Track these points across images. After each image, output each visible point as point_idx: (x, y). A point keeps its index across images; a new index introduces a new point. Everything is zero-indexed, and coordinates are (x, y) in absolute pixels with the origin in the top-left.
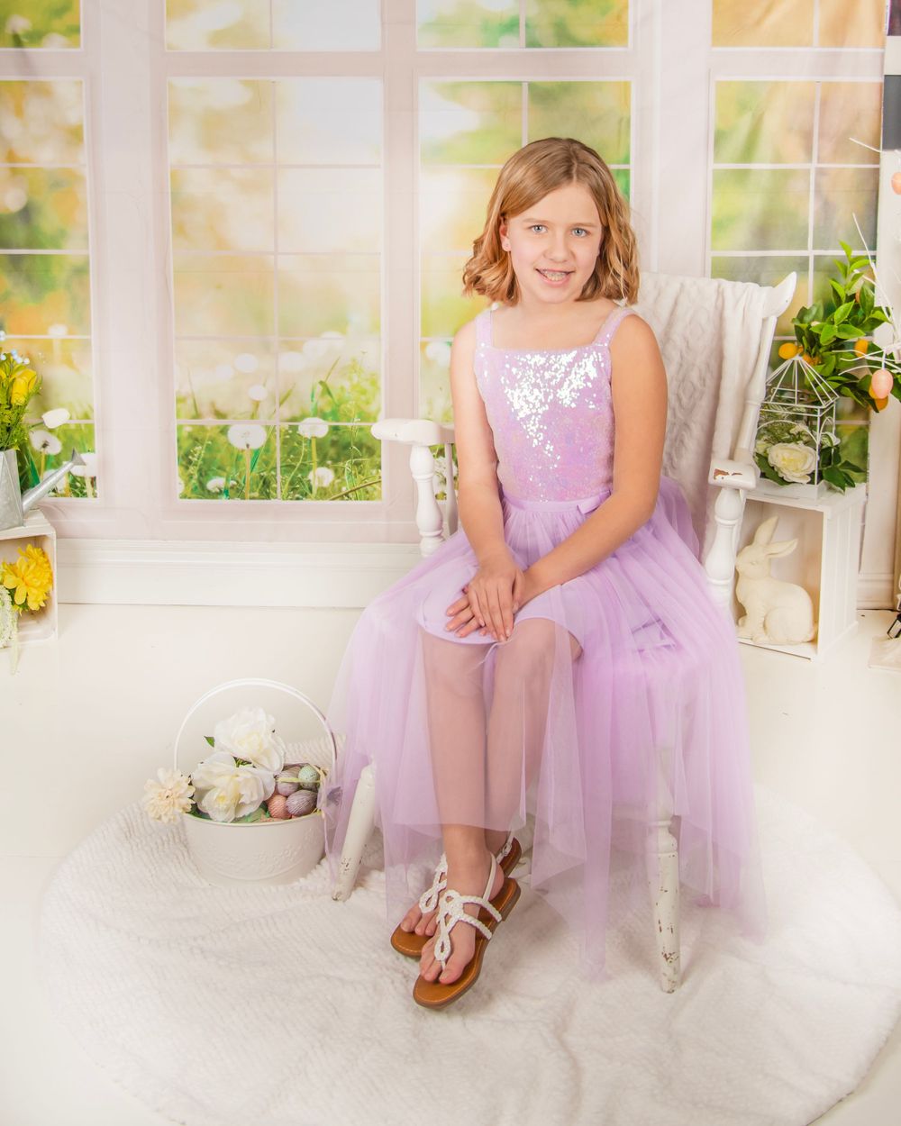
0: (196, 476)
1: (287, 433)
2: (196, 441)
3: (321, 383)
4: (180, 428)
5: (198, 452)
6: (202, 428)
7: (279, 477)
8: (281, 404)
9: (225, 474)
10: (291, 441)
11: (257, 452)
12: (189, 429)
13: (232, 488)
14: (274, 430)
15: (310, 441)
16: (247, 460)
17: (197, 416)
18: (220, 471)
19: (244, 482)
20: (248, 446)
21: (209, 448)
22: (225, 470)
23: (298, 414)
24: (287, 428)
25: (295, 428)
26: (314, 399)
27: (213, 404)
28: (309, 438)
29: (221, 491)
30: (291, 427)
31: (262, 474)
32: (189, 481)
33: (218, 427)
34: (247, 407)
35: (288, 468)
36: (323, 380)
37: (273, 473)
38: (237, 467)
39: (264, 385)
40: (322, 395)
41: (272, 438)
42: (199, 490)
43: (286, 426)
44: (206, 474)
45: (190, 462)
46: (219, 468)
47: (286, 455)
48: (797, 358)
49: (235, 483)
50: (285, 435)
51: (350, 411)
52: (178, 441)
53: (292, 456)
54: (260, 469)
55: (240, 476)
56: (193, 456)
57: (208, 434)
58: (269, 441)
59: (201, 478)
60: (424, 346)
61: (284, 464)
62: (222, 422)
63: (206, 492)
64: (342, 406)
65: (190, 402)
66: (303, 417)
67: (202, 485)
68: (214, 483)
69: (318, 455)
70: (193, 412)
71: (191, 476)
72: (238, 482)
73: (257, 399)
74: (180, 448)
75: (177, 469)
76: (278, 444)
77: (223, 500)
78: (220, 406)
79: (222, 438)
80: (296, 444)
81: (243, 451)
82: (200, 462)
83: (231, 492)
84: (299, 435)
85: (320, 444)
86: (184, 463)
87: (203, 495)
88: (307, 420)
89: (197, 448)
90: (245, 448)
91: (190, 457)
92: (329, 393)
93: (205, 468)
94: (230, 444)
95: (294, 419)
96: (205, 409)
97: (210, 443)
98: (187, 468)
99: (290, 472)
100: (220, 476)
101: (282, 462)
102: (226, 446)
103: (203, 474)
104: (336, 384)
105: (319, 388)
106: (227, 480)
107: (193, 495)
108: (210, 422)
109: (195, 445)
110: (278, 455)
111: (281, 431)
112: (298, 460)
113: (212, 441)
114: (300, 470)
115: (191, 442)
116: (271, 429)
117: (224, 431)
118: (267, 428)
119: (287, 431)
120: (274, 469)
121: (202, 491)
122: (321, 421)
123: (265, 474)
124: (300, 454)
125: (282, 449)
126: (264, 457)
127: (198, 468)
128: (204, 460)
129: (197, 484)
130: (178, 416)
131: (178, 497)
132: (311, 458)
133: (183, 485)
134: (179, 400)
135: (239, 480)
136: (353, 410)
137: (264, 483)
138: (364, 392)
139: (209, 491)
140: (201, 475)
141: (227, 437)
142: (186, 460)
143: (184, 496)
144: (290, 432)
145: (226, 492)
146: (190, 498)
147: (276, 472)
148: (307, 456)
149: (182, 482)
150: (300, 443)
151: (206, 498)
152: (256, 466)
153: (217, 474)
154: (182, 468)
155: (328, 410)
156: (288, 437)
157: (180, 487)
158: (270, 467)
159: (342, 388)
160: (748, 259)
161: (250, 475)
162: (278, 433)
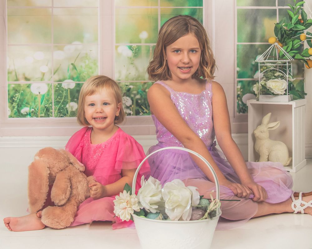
0: (16, 107)
1: (57, 87)
2: (16, 91)
3: (72, 64)
4: (9, 85)
5: (17, 96)
6: (19, 85)
7: (53, 107)
8: (54, 74)
9: (29, 106)
10: (59, 91)
11: (44, 96)
12: (13, 86)
13: (32, 112)
14: (51, 86)
15: (67, 90)
16: (39, 100)
17: (17, 80)
18: (27, 105)
19: (38, 110)
20: (39, 93)
21: (22, 94)
22: (29, 104)
23: (62, 78)
24: (57, 85)
25: (60, 85)
26: (69, 71)
27: (24, 74)
28: (67, 89)
29: (27, 114)
30: (59, 84)
31: (46, 106)
32: (13, 109)
33: (26, 84)
34: (39, 75)
35: (58, 102)
36: (73, 63)
37: (51, 105)
38: (35, 103)
39: (47, 66)
40: (73, 69)
41: (51, 89)
42: (17, 114)
43: (56, 84)
44: (21, 106)
45: (13, 101)
46: (26, 103)
47: (56, 97)
48: (276, 44)
49: (34, 110)
50: (56, 88)
51: (85, 77)
52: (8, 91)
53: (59, 97)
54: (45, 103)
55: (36, 107)
56: (15, 98)
57: (22, 88)
58: (49, 91)
59: (19, 108)
60: (117, 47)
61: (56, 101)
62: (28, 82)
63: (21, 114)
64: (81, 75)
65: (14, 73)
66: (64, 79)
67: (19, 111)
68: (24, 110)
69: (71, 97)
70: (15, 78)
71: (14, 107)
72: (35, 109)
73: (44, 72)
74: (9, 94)
75: (8, 104)
76: (53, 92)
77: (28, 118)
78: (27, 75)
79: (28, 90)
80: (61, 92)
81: (37, 95)
82: (18, 101)
83: (32, 114)
84: (62, 87)
85: (72, 91)
86: (11, 101)
87: (19, 116)
88: (66, 81)
89: (17, 94)
90: (38, 94)
91: (14, 99)
92: (76, 69)
93: (20, 103)
94: (31, 92)
95: (60, 81)
96: (20, 77)
97: (22, 92)
98: (12, 104)
99: (58, 104)
100: (27, 107)
101: (55, 100)
102: (30, 93)
103: (19, 106)
104: (79, 65)
105: (72, 66)
106: (30, 109)
107: (15, 116)
108: (22, 82)
109: (15, 93)
110: (53, 97)
111: (54, 86)
112: (62, 99)
113: (23, 91)
114: (63, 103)
115: (14, 91)
116: (50, 85)
117: (29, 86)
118: (49, 84)
119: (57, 86)
120: (51, 103)
121: (19, 114)
122: (72, 81)
123: (47, 106)
124: (63, 96)
125: (55, 94)
126: (47, 98)
127: (17, 103)
128: (20, 100)
129: (17, 111)
130: (8, 80)
131: (8, 117)
132: (68, 98)
133: (11, 111)
134: (9, 73)
135: (36, 109)
136: (86, 76)
137: (47, 109)
138: (91, 68)
139: (22, 114)
140: (18, 107)
141: (30, 89)
142: (12, 100)
143: (11, 117)
144: (58, 86)
145: (30, 114)
146: (13, 117)
147: (52, 104)
148: (66, 97)
149: (10, 110)
150: (63, 91)
151: (21, 117)
152: (43, 102)
153: (25, 106)
154: (10, 104)
155: (75, 76)
156: (57, 88)
157: (9, 113)
158: (49, 102)
159: (81, 66)
160: (252, 10)
161: (40, 106)
162: (53, 87)
